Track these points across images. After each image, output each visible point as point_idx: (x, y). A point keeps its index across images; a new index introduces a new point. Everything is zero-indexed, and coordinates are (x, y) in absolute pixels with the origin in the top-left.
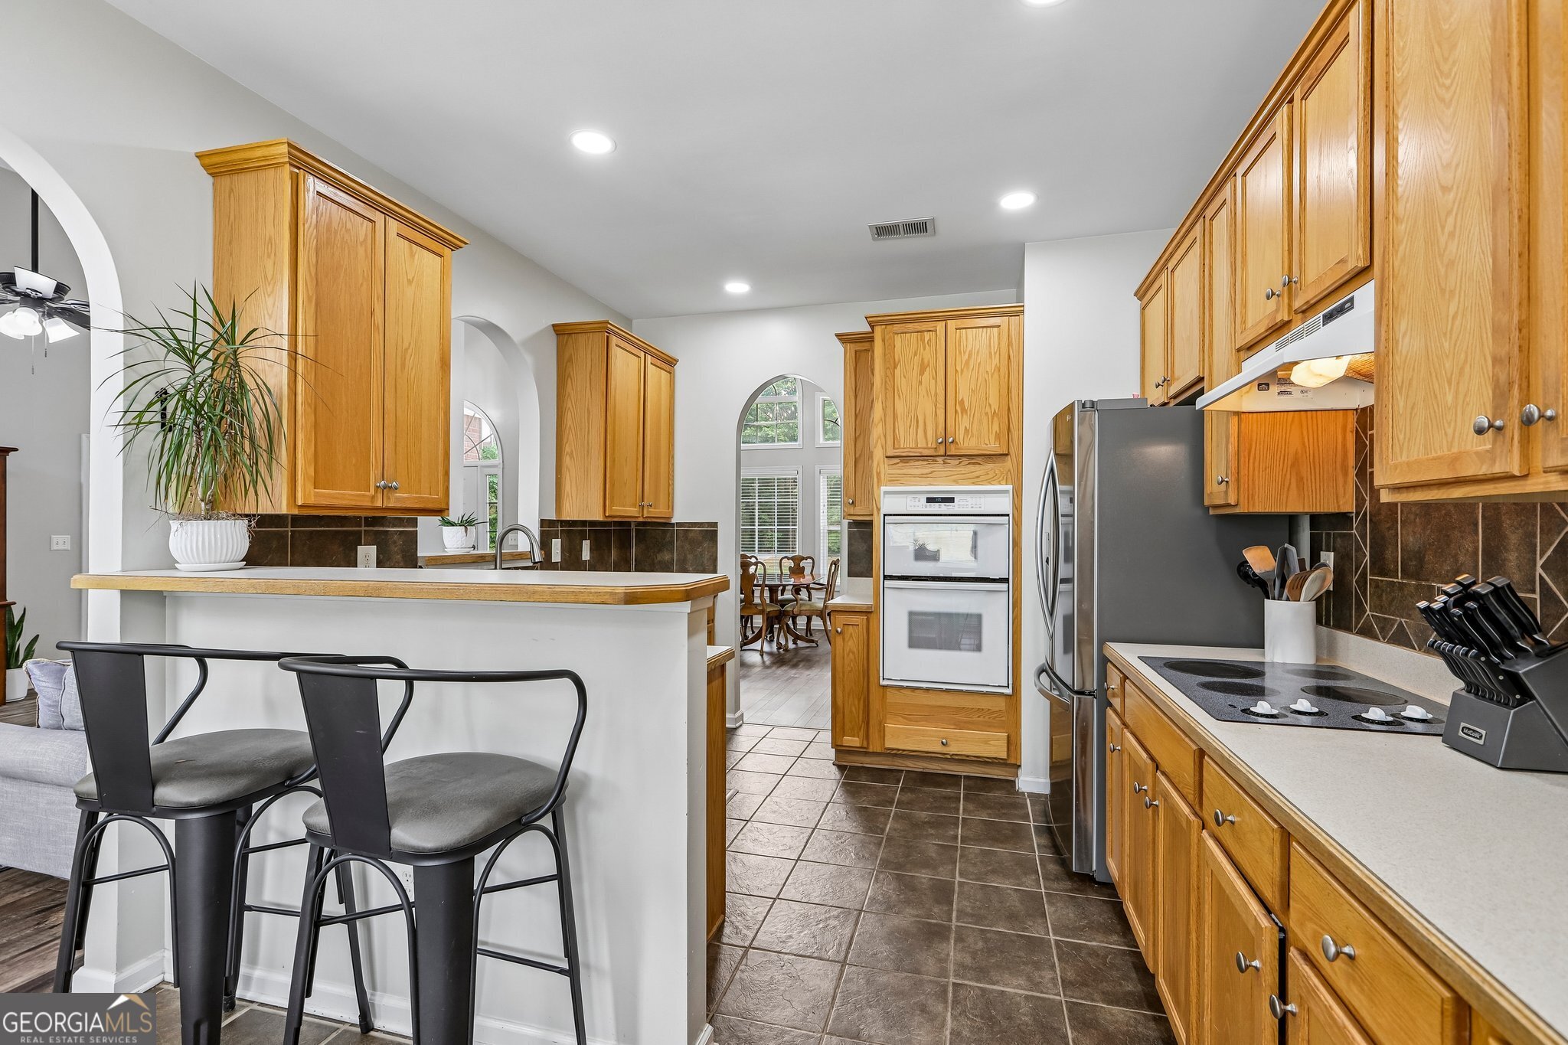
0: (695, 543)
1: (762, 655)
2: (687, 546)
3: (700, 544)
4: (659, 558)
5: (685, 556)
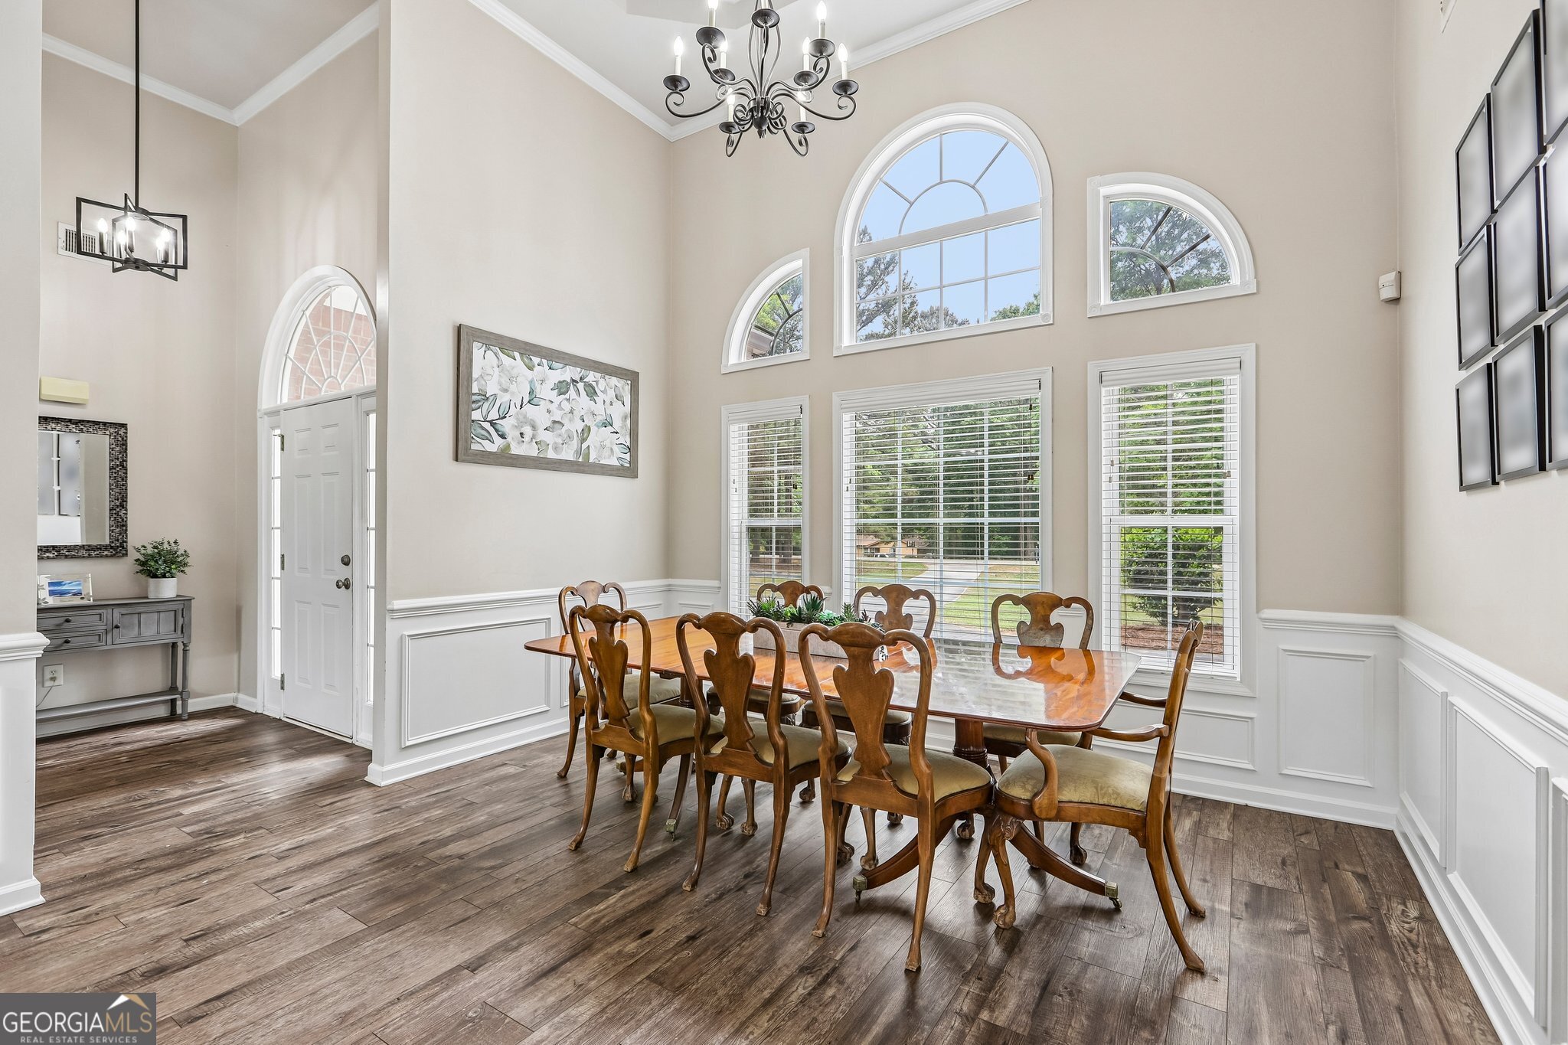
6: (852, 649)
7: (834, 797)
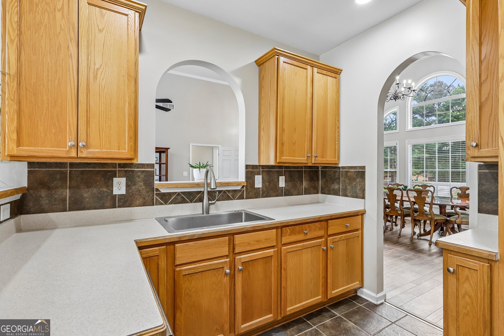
0: (351, 179)
1: (430, 245)
2: (347, 181)
3: (354, 179)
4: (332, 187)
5: (346, 187)
6: (418, 192)
7: (414, 218)
